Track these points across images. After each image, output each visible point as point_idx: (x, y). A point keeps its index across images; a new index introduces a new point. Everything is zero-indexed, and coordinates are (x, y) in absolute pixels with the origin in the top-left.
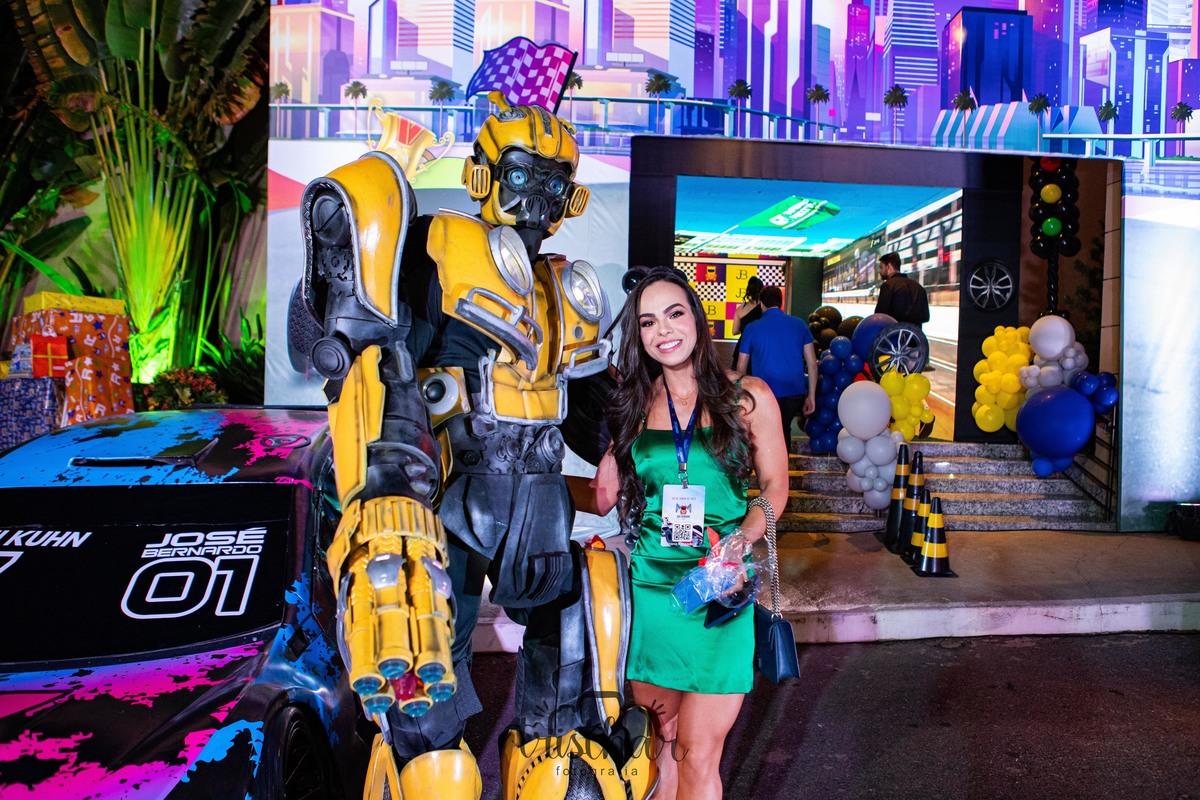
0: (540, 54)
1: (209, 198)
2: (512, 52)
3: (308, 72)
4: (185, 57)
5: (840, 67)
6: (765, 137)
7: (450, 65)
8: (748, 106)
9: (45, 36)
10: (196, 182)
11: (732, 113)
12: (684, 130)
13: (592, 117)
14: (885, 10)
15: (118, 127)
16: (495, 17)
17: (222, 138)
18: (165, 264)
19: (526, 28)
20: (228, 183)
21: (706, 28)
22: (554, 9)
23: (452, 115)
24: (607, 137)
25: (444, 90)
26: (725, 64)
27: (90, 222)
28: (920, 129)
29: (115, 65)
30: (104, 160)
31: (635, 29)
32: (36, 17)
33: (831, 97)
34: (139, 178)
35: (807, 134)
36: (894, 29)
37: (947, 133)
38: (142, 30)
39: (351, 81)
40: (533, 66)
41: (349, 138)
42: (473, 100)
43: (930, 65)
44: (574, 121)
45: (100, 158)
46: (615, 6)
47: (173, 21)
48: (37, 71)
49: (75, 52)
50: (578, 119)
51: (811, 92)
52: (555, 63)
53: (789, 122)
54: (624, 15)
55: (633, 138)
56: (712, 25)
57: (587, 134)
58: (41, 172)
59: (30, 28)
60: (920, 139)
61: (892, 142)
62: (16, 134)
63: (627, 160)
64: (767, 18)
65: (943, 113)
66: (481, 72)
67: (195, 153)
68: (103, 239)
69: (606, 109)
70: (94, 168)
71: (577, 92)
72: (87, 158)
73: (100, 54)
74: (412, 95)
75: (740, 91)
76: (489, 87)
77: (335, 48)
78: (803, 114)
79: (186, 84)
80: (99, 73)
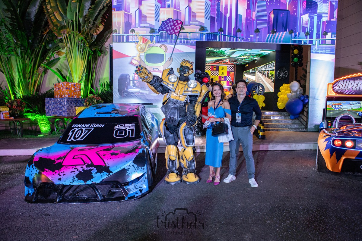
0: (175, 22)
1: (91, 53)
2: (168, 22)
3: (122, 27)
4: (86, 19)
5: (244, 24)
6: (227, 41)
7: (154, 25)
8: (223, 34)
9: (51, 14)
10: (88, 49)
11: (219, 35)
12: (208, 40)
13: (187, 37)
14: (255, 10)
15: (69, 36)
16: (164, 13)
17: (94, 38)
18: (81, 69)
19: (171, 16)
20: (95, 50)
21: (213, 15)
22: (178, 11)
23: (155, 36)
24: (190, 41)
25: (153, 31)
26: (217, 24)
27: (60, 59)
28: (263, 39)
29: (68, 21)
30: (65, 44)
31: (197, 16)
32: (49, 10)
33: (242, 31)
34: (75, 48)
35: (236, 40)
36: (257, 15)
37: (269, 39)
38: (75, 12)
39: (131, 29)
40: (173, 25)
41: (131, 42)
42: (159, 33)
43: (265, 23)
44: (183, 38)
45: (64, 44)
46: (192, 10)
47: (83, 10)
48: (50, 22)
49: (59, 18)
50: (184, 37)
51: (238, 30)
52: (178, 24)
53: (232, 37)
54: (194, 12)
55: (196, 41)
56: (214, 14)
57: (186, 41)
58: (49, 47)
59: (48, 12)
60: (263, 41)
61: (256, 42)
62: (44, 38)
63: (195, 46)
64: (227, 13)
65: (268, 34)
66: (161, 26)
67: (88, 42)
68: (63, 63)
69: (190, 35)
70: (63, 46)
71: (183, 31)
72: (61, 44)
73: (65, 18)
74: (145, 32)
75: (221, 30)
76: (163, 30)
77: (127, 21)
78: (235, 36)
79: (86, 26)
80: (64, 23)
